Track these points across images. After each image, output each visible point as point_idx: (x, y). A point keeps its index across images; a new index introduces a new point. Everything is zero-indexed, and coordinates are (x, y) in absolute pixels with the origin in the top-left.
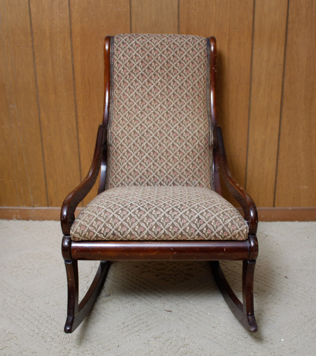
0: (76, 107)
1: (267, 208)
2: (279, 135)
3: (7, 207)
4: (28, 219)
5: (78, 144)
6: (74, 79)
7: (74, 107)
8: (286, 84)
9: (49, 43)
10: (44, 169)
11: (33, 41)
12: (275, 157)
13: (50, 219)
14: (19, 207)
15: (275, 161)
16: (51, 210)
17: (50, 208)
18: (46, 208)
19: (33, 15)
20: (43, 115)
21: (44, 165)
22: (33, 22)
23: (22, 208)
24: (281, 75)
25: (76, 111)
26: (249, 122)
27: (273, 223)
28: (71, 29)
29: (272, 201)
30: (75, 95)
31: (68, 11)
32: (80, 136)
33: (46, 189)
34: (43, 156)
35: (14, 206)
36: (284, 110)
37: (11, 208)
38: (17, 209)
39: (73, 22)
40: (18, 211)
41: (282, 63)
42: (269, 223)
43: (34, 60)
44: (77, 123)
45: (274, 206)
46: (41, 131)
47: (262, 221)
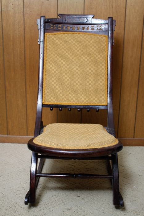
0: (26, 80)
1: (130, 138)
2: (137, 98)
5: (26, 100)
6: (25, 64)
7: (24, 80)
8: (141, 69)
9: (12, 44)
10: (7, 114)
11: (3, 42)
12: (135, 110)
13: (9, 143)
15: (135, 112)
16: (9, 137)
17: (9, 136)
18: (6, 136)
19: (4, 28)
20: (7, 83)
21: (6, 111)
22: (3, 32)
24: (139, 65)
25: (26, 82)
27: (134, 147)
28: (24, 36)
29: (133, 134)
30: (25, 73)
31: (23, 26)
33: (7, 125)
34: (6, 107)
36: (140, 84)
39: (26, 32)
41: (139, 57)
42: (131, 147)
43: (3, 53)
44: (26, 89)
45: (134, 137)
46: (6, 93)
47: (127, 146)
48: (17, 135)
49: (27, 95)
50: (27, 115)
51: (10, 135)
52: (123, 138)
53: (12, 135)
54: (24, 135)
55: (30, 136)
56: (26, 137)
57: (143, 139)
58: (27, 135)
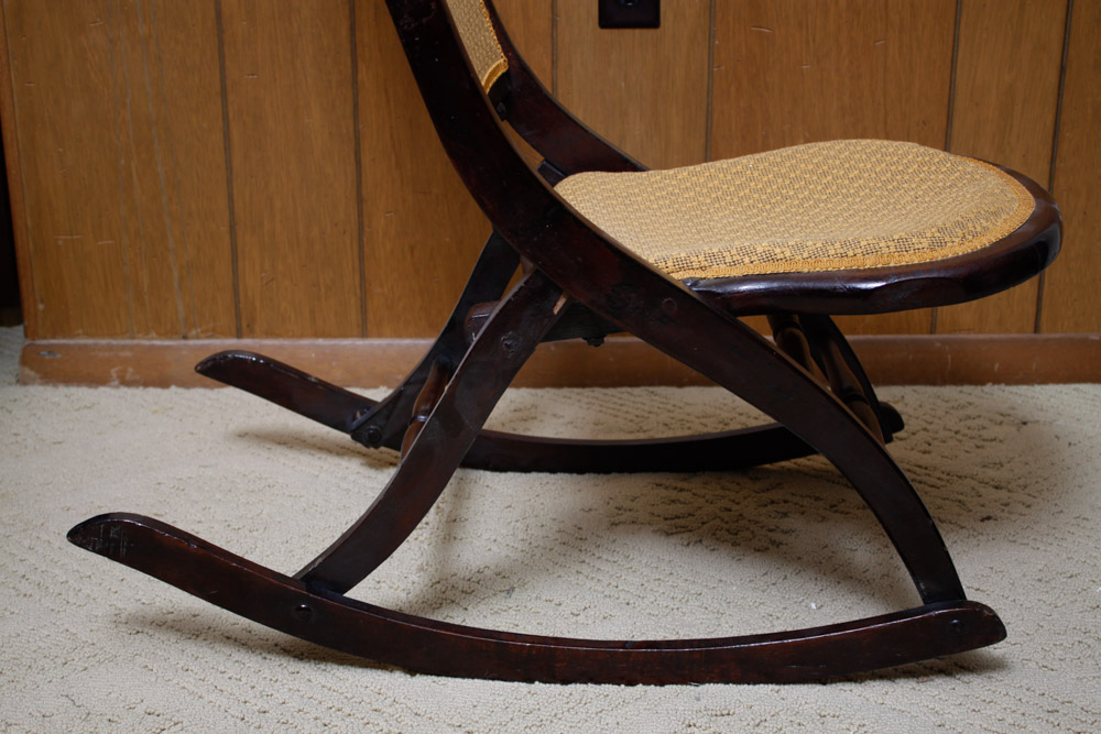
1: (1014, 336)
2: (1062, 70)
3: (90, 341)
4: (163, 383)
5: (356, 105)
14: (133, 338)
17: (247, 341)
18: (233, 341)
21: (229, 182)
23: (146, 342)
26: (957, 23)
29: (1032, 310)
32: (363, 75)
33: (235, 271)
34: (228, 149)
35: (113, 335)
37: (104, 342)
38: (124, 347)
40: (128, 354)
45: (1037, 329)
46: (222, 57)
47: (996, 381)
48: (302, 336)
49: (362, 67)
50: (360, 200)
51: (252, 334)
52: (969, 330)
53: (270, 334)
54: (344, 336)
55: (380, 335)
56: (360, 342)
57: (1094, 337)
58: (364, 334)
